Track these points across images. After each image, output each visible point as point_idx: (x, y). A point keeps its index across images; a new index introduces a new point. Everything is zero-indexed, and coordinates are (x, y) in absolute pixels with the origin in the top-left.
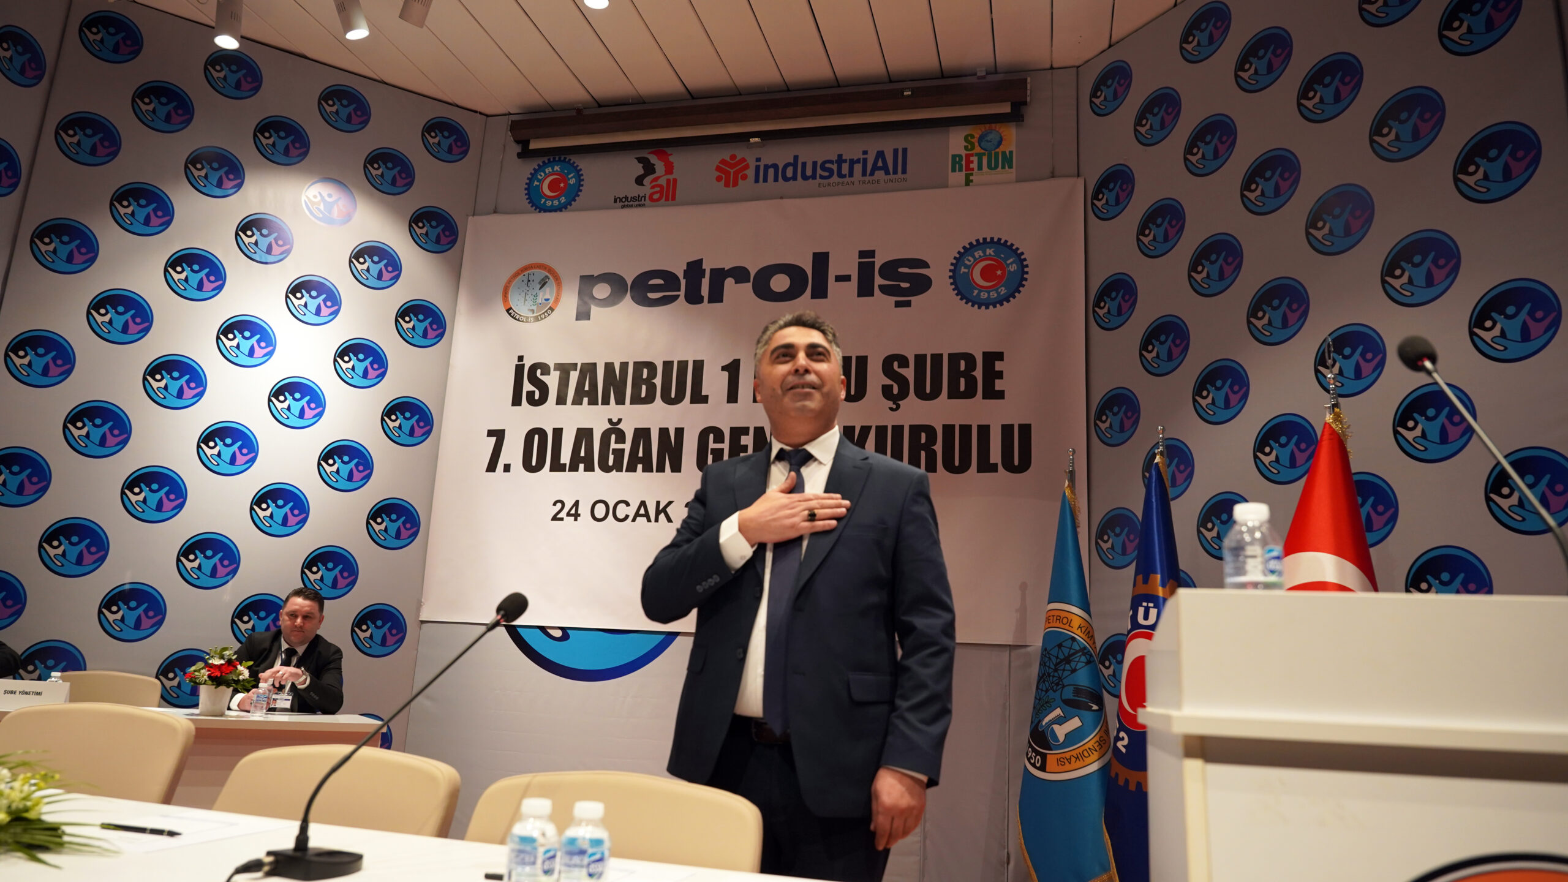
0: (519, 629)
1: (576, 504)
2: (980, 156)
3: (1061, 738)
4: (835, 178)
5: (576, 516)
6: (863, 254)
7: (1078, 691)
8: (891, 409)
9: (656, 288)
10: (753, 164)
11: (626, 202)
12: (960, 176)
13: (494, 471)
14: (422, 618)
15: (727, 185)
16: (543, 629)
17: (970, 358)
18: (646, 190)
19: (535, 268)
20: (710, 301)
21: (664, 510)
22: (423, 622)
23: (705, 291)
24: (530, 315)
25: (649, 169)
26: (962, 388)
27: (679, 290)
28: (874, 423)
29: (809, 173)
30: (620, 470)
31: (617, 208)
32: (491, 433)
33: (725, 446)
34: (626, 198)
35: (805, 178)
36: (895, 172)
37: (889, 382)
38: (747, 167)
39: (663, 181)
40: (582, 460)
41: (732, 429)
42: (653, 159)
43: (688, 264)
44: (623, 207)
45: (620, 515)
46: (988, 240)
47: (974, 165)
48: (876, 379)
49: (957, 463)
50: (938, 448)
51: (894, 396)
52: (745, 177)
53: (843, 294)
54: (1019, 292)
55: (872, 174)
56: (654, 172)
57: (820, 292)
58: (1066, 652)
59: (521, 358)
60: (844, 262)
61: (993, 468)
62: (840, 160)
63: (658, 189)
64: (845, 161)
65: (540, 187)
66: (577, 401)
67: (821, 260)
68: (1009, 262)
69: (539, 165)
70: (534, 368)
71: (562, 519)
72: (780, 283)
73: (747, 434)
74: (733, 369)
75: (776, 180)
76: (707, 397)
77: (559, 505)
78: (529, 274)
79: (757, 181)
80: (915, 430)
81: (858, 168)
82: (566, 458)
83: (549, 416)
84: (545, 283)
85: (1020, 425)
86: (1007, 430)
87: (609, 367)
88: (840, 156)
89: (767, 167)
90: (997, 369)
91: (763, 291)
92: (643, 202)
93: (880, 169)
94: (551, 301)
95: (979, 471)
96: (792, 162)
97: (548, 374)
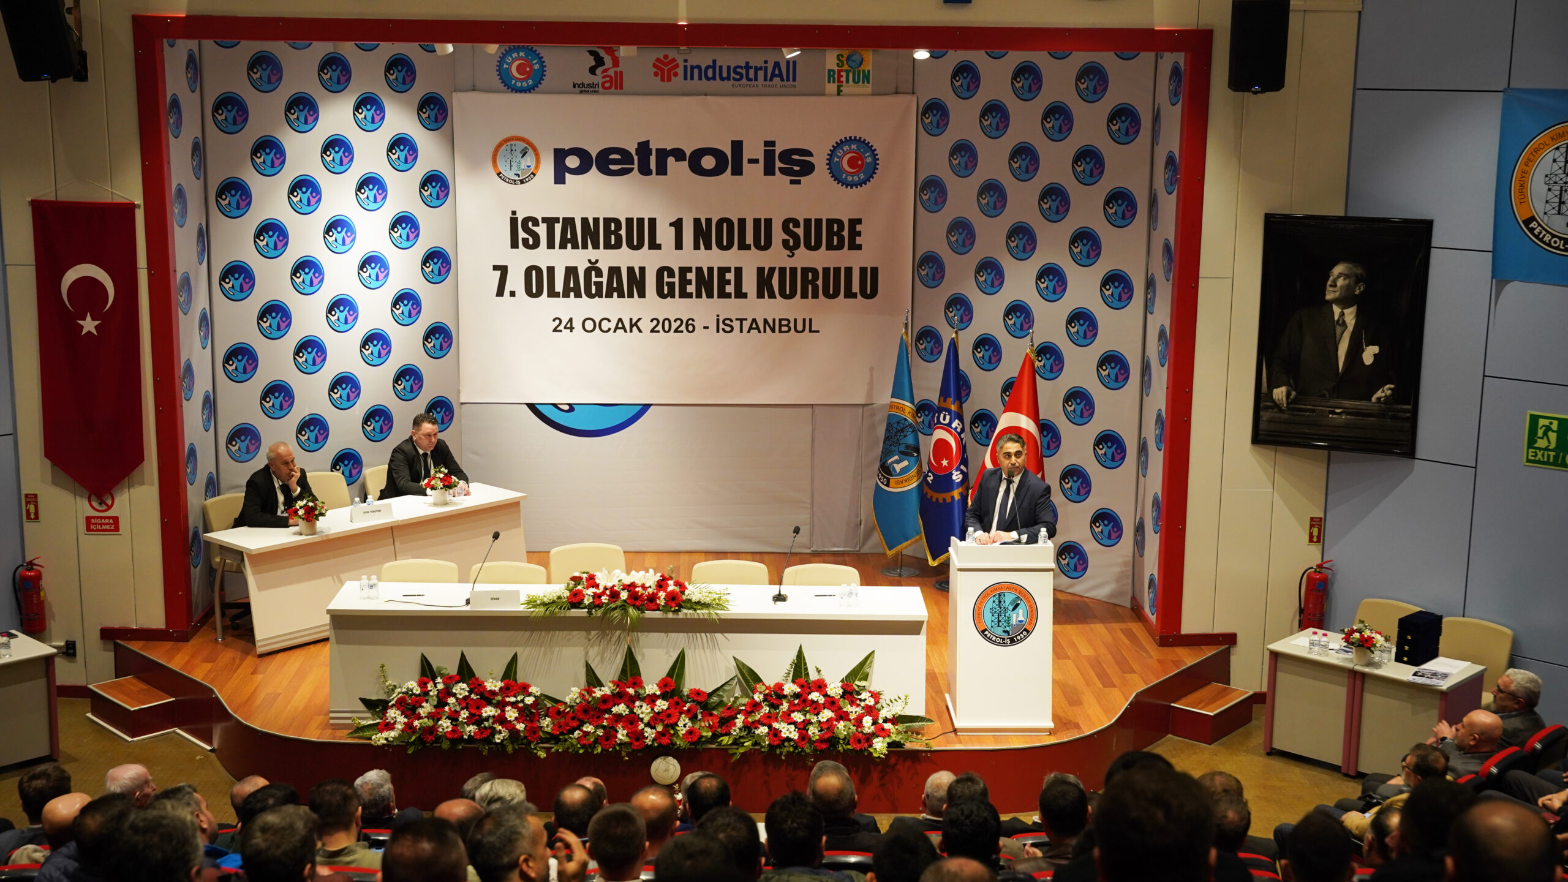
0: (537, 406)
1: (571, 320)
2: (847, 72)
3: (898, 471)
4: (744, 80)
5: (571, 329)
6: (767, 143)
7: (907, 447)
8: (789, 256)
9: (615, 162)
10: (681, 64)
11: (584, 89)
12: (832, 88)
13: (502, 295)
14: (462, 401)
15: (663, 80)
16: (555, 405)
17: (840, 223)
18: (598, 79)
19: (516, 140)
20: (657, 174)
21: (636, 324)
22: (462, 404)
23: (653, 165)
24: (517, 178)
25: (600, 62)
26: (835, 243)
27: (633, 164)
28: (778, 265)
29: (725, 75)
30: (601, 296)
31: (576, 93)
32: (495, 268)
33: (676, 280)
34: (583, 84)
35: (722, 79)
36: (788, 80)
37: (787, 237)
38: (677, 66)
39: (611, 73)
40: (571, 289)
41: (681, 269)
42: (602, 53)
43: (639, 144)
44: (581, 92)
45: (605, 328)
46: (853, 138)
47: (843, 79)
48: (778, 235)
49: (831, 292)
50: (820, 283)
51: (791, 247)
52: (676, 75)
53: (753, 172)
54: (873, 178)
55: (771, 80)
56: (603, 64)
57: (738, 171)
58: (901, 426)
59: (514, 213)
60: (753, 149)
61: (854, 296)
62: (748, 67)
63: (608, 79)
64: (751, 68)
65: (509, 70)
66: (563, 246)
67: (737, 146)
68: (866, 155)
69: (505, 50)
70: (526, 220)
71: (561, 331)
72: (708, 162)
73: (691, 272)
74: (678, 225)
75: (700, 79)
76: (660, 245)
77: (557, 322)
78: (511, 145)
79: (685, 78)
80: (805, 271)
81: (761, 74)
82: (559, 287)
83: (543, 257)
84: (526, 153)
85: (871, 268)
86: (863, 270)
87: (585, 221)
88: (747, 63)
89: (692, 68)
90: (857, 230)
91: (696, 168)
92: (597, 89)
93: (777, 76)
94: (533, 168)
95: (845, 297)
96: (711, 64)
97: (538, 226)
